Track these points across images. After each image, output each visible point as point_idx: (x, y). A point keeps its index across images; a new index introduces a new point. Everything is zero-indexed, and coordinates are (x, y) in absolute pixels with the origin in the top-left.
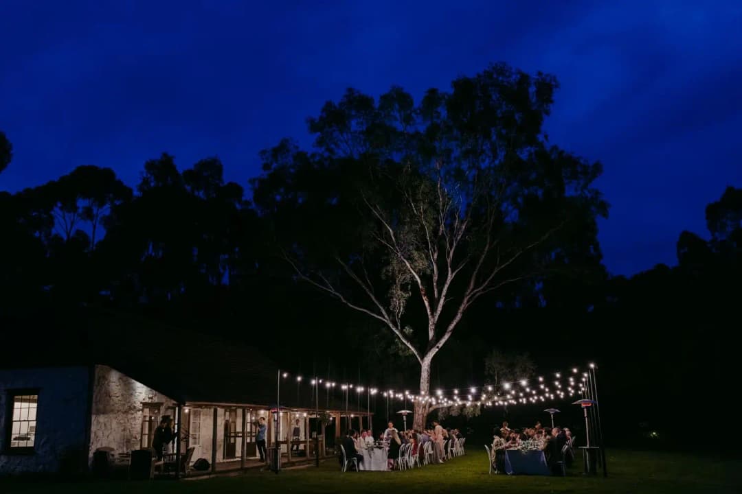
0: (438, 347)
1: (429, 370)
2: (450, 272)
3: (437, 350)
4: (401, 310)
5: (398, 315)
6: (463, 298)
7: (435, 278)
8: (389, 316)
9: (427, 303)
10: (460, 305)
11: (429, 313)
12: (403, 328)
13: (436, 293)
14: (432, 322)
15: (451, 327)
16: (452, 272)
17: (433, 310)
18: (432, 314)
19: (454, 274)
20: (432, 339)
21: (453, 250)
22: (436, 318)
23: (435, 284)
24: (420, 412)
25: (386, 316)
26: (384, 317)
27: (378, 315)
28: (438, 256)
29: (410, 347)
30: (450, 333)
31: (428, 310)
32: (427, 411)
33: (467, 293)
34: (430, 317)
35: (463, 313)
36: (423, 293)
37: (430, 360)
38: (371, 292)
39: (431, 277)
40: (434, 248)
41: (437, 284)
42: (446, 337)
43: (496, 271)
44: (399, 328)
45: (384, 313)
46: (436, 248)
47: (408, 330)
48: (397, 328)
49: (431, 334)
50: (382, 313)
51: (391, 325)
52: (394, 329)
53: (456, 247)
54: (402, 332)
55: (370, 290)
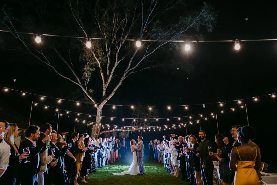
0: (107, 100)
1: (101, 112)
2: (117, 61)
3: (107, 101)
4: (89, 79)
5: (86, 83)
6: (123, 73)
7: (108, 65)
8: (81, 83)
9: (103, 77)
10: (122, 77)
11: (104, 82)
12: (88, 89)
13: (108, 72)
14: (105, 86)
15: (115, 89)
16: (118, 61)
17: (106, 81)
18: (105, 83)
19: (119, 62)
20: (104, 96)
21: (119, 48)
22: (107, 85)
23: (108, 68)
24: (95, 135)
25: (80, 83)
26: (78, 83)
27: (75, 81)
28: (110, 53)
29: (92, 99)
30: (115, 92)
31: (103, 81)
32: (98, 134)
33: (126, 71)
34: (104, 84)
35: (123, 82)
36: (101, 71)
37: (102, 107)
38: (73, 70)
39: (106, 64)
40: (109, 49)
41: (109, 67)
42: (112, 94)
43: (144, 57)
44: (87, 89)
45: (79, 81)
46: (110, 49)
47: (91, 91)
48: (85, 90)
49: (104, 93)
50: (78, 81)
51: (82, 87)
52: (84, 90)
53: (121, 47)
54: (88, 91)
55: (72, 68)
